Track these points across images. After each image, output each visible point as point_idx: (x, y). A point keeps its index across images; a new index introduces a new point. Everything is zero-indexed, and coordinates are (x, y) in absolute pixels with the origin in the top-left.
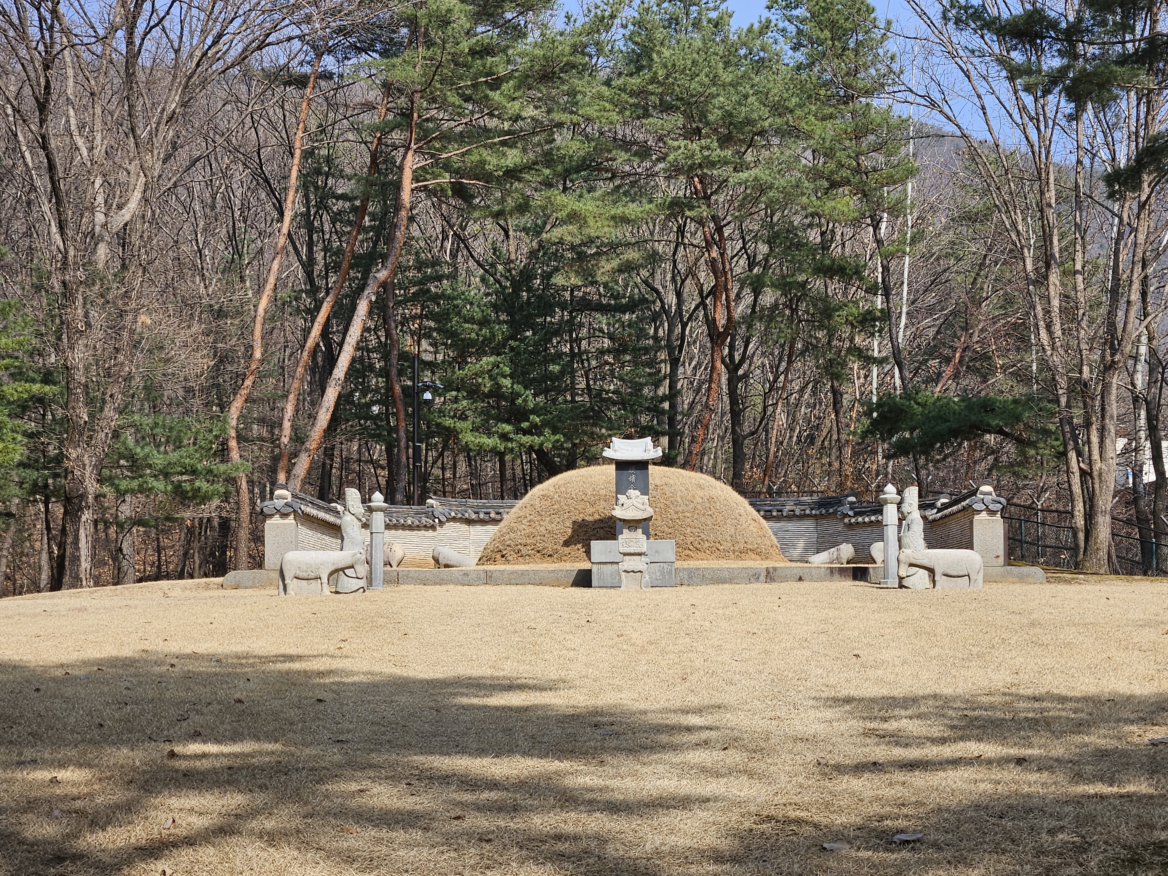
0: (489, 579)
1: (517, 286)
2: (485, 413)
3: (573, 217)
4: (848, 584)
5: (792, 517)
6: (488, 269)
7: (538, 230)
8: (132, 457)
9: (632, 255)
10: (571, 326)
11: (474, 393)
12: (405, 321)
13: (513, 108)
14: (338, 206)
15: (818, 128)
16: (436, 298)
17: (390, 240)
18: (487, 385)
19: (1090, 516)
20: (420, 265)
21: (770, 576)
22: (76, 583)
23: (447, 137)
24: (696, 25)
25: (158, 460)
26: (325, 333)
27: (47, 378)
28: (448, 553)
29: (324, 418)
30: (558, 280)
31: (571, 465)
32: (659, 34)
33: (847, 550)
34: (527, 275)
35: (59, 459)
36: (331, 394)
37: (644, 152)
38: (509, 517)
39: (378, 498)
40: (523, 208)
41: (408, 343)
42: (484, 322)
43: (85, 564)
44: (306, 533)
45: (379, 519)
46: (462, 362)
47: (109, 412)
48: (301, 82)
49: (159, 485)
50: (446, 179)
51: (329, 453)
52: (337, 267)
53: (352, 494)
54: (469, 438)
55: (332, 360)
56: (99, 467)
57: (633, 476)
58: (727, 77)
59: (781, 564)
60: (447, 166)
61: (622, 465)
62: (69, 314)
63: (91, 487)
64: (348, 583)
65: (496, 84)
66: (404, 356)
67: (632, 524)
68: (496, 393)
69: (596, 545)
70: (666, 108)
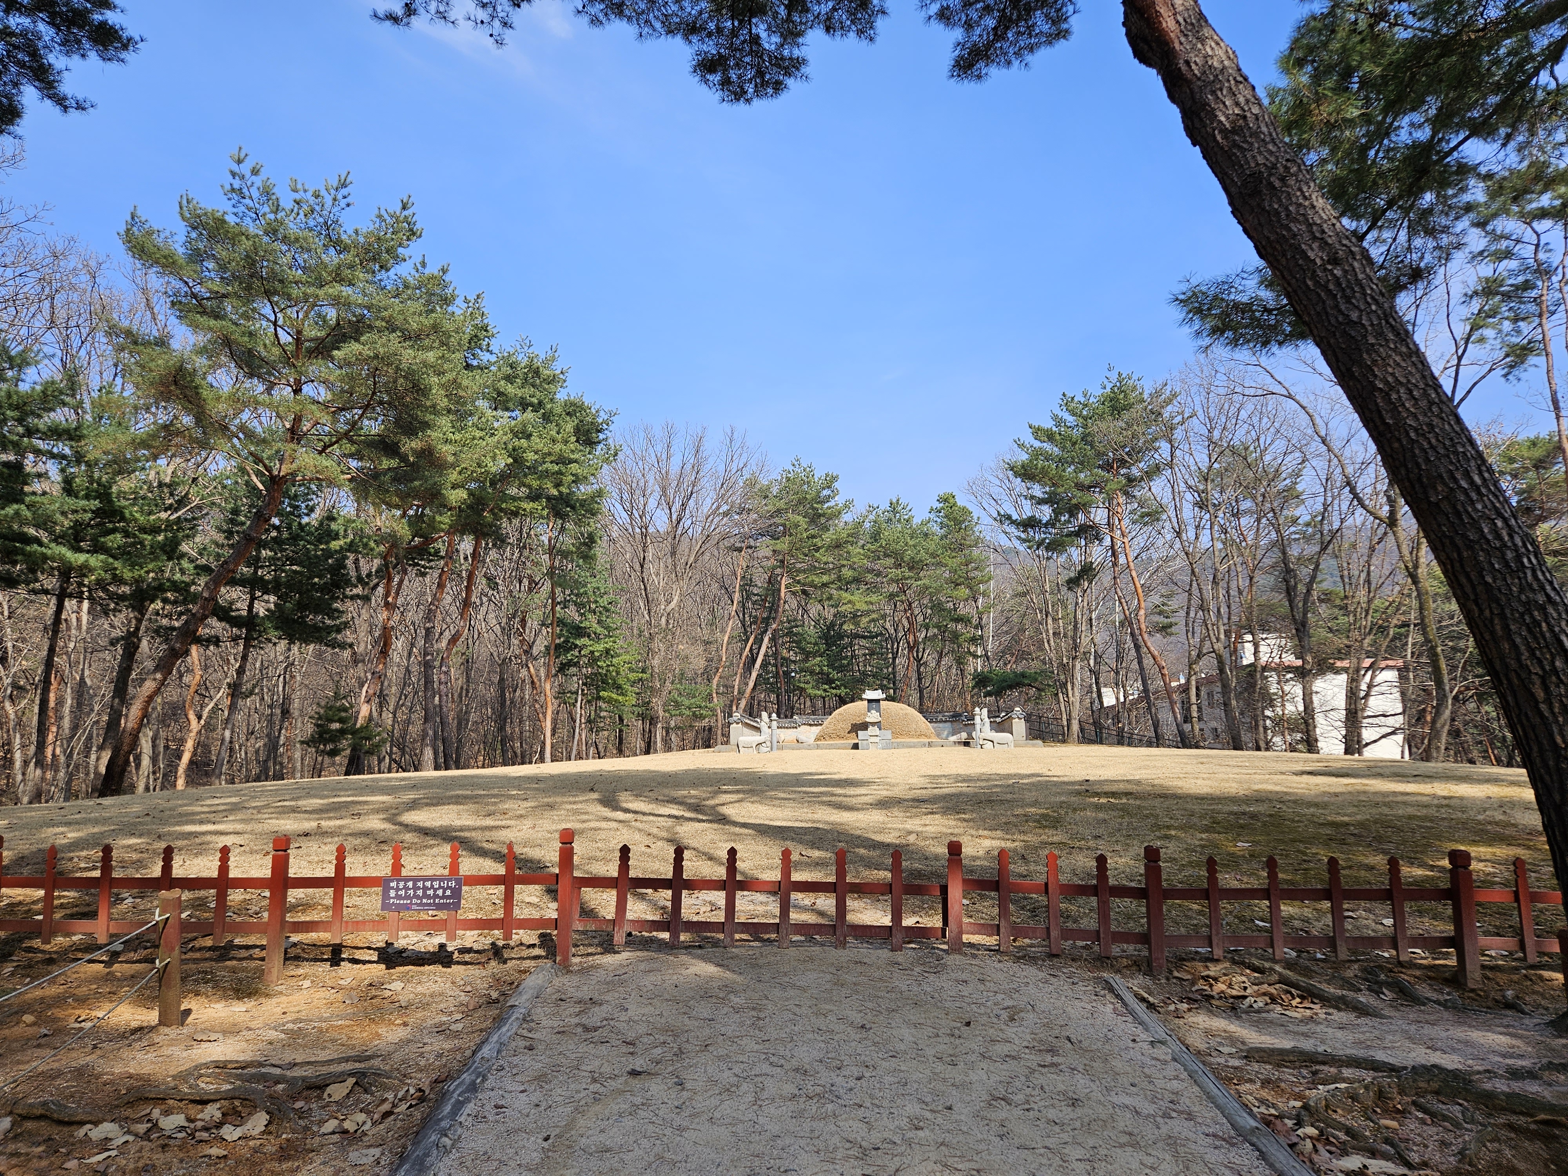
0: (818, 747)
1: (828, 629)
2: (817, 681)
3: (850, 602)
4: (962, 748)
5: (941, 721)
6: (817, 622)
7: (837, 606)
8: (676, 702)
9: (874, 616)
10: (851, 645)
11: (812, 673)
12: (783, 644)
13: (824, 559)
14: (755, 598)
15: (950, 562)
16: (796, 635)
17: (776, 611)
18: (818, 669)
19: (1069, 721)
20: (789, 622)
21: (930, 745)
22: (656, 751)
23: (799, 571)
24: (899, 521)
25: (687, 703)
26: (751, 650)
27: (643, 671)
28: (802, 738)
29: (751, 684)
30: (845, 627)
31: (852, 701)
32: (884, 526)
33: (964, 735)
34: (833, 624)
35: (648, 703)
36: (754, 675)
37: (879, 574)
38: (826, 723)
39: (774, 716)
40: (830, 598)
41: (785, 653)
42: (816, 644)
43: (659, 744)
44: (746, 730)
45: (774, 724)
46: (806, 660)
47: (668, 684)
48: (740, 550)
49: (687, 712)
50: (798, 588)
51: (753, 698)
52: (755, 623)
53: (764, 715)
54: (810, 691)
55: (754, 661)
56: (664, 705)
57: (874, 705)
58: (911, 543)
59: (935, 739)
60: (799, 582)
61: (870, 701)
62: (652, 646)
63: (661, 713)
64: (763, 749)
65: (817, 550)
66: (783, 658)
67: (873, 724)
68: (821, 672)
69: (861, 733)
70: (886, 555)
